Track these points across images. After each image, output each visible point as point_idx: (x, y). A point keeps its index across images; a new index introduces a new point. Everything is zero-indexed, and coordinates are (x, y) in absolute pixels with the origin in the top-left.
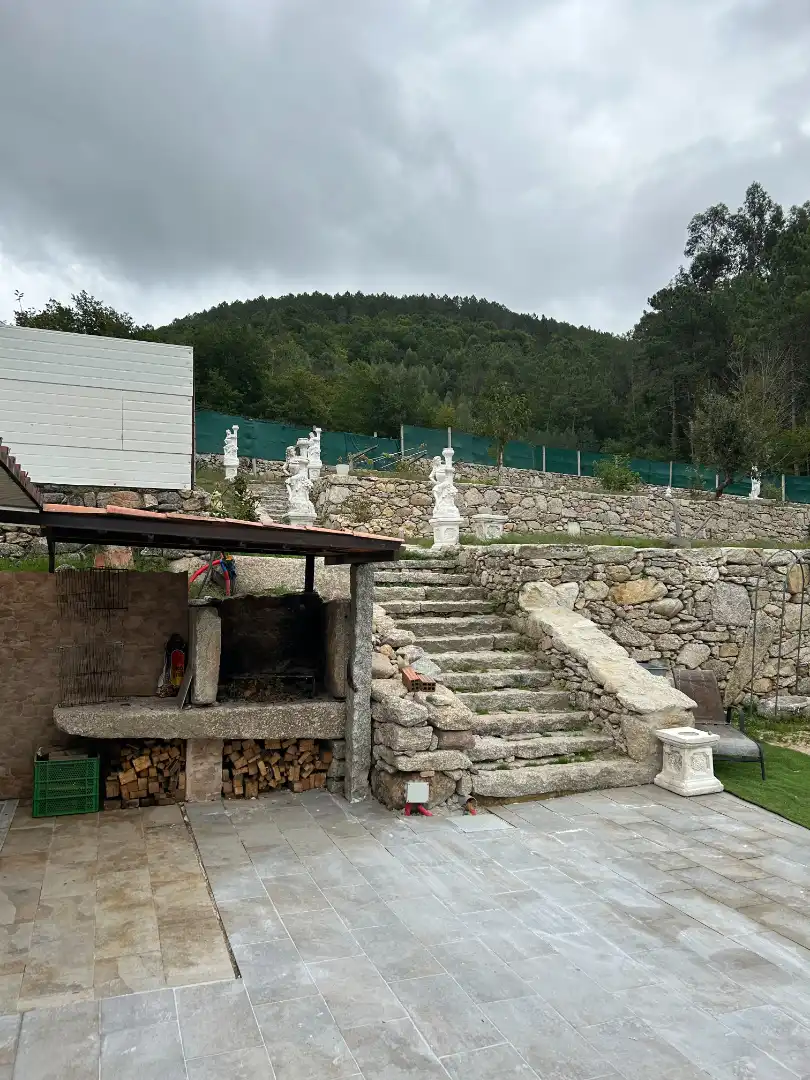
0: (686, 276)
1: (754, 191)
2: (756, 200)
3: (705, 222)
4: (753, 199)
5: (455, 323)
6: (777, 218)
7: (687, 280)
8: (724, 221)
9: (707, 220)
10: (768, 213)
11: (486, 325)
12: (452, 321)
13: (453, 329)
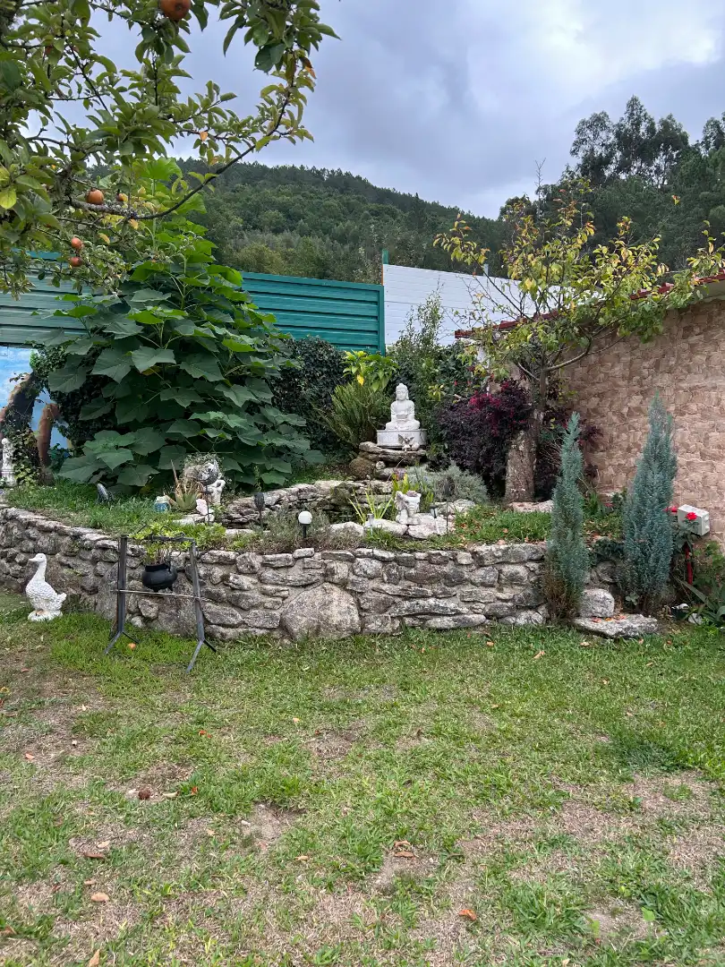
0: (572, 174)
1: (633, 104)
2: (635, 112)
3: (589, 127)
4: (633, 110)
5: (330, 195)
6: (651, 129)
7: (572, 177)
8: (604, 127)
9: (591, 126)
10: (644, 123)
11: (358, 199)
12: (327, 194)
13: (331, 202)
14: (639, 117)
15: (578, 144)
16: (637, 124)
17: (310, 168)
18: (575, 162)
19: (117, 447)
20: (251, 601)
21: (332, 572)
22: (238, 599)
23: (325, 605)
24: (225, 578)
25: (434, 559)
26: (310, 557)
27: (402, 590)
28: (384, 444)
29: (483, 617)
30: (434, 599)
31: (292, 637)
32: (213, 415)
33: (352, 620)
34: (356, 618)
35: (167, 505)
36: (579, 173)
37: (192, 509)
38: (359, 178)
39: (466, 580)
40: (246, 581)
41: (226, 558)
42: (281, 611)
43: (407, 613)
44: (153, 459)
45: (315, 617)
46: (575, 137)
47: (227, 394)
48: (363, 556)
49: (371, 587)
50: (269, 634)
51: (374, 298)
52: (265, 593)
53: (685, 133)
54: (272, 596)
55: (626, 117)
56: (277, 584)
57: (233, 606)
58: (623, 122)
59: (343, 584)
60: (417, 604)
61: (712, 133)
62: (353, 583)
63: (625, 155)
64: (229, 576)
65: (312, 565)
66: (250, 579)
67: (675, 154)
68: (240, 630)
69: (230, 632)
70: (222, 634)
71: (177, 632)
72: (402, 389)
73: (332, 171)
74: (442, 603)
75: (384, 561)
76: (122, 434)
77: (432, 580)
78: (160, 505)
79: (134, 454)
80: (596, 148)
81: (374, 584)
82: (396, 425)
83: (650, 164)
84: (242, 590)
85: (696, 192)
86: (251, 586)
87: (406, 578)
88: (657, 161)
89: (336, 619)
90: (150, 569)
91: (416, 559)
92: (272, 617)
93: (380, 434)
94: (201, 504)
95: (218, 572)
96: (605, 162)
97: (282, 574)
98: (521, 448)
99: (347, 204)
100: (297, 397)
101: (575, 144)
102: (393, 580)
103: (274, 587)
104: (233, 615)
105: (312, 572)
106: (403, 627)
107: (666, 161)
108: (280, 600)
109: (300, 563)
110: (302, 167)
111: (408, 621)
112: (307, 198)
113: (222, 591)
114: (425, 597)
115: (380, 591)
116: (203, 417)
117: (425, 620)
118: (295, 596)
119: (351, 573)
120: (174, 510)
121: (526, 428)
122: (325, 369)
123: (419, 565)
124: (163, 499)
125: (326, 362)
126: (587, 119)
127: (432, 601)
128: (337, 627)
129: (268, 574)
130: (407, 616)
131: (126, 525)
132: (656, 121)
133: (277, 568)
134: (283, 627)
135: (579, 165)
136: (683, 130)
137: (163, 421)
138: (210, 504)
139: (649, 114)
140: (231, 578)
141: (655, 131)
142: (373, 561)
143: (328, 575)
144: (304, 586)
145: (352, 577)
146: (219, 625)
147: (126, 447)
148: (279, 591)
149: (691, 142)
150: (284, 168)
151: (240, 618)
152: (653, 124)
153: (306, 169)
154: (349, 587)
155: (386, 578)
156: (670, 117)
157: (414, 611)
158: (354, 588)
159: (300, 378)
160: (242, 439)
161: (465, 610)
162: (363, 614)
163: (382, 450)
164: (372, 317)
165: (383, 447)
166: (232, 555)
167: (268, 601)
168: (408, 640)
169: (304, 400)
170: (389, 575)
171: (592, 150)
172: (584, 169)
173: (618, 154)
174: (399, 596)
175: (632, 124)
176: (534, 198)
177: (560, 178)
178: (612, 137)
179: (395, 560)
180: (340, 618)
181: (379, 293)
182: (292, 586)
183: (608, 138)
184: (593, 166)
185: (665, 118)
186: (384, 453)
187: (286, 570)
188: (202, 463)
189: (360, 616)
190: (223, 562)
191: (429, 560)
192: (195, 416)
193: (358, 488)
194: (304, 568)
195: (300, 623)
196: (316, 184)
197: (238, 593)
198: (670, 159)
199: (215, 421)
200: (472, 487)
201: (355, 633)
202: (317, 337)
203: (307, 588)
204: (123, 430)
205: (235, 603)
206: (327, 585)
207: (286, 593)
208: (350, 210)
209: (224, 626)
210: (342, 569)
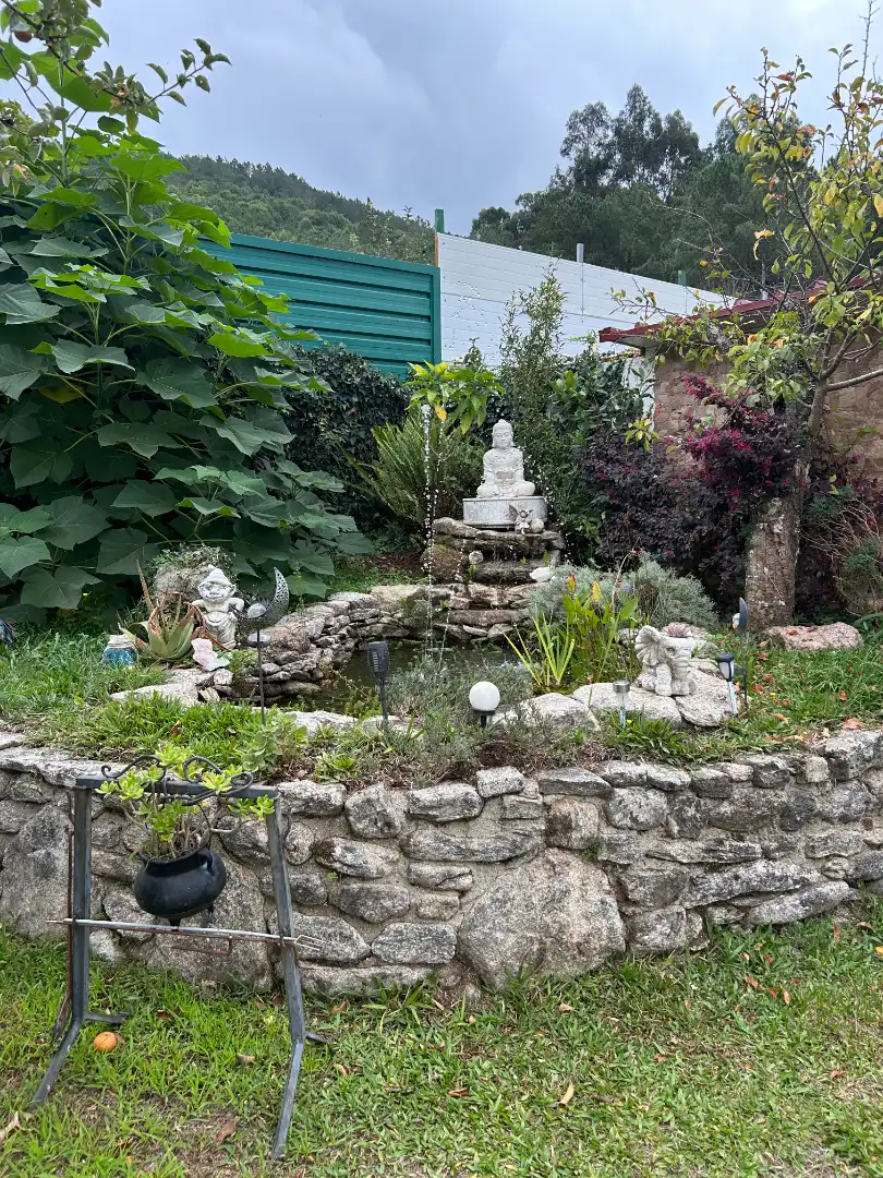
0: (563, 179)
1: (635, 94)
2: (637, 105)
3: (584, 121)
4: (635, 102)
5: (258, 198)
6: (656, 127)
7: (563, 182)
8: (601, 123)
9: (585, 119)
10: (648, 120)
11: (294, 203)
12: (253, 194)
13: (260, 205)
14: (642, 111)
15: (569, 142)
16: (640, 119)
17: (230, 161)
18: (566, 164)
19: (15, 535)
20: (387, 903)
21: (567, 825)
22: (355, 898)
23: (554, 901)
24: (321, 851)
25: (767, 777)
26: (517, 793)
27: (708, 851)
28: (480, 522)
29: (845, 886)
30: (764, 862)
31: (483, 982)
32: (203, 472)
33: (611, 929)
34: (619, 924)
35: (132, 652)
36: (571, 178)
37: (185, 659)
38: (293, 176)
39: (819, 814)
40: (373, 856)
41: (323, 804)
42: (457, 922)
43: (715, 899)
44: (86, 553)
45: (534, 929)
46: (565, 133)
47: (223, 433)
48: (628, 783)
49: (644, 849)
50: (431, 977)
51: (425, 287)
52: (418, 883)
53: (694, 134)
54: (436, 888)
55: (626, 110)
56: (446, 861)
57: (342, 913)
58: (623, 117)
59: (590, 851)
60: (737, 877)
61: (727, 136)
62: (612, 846)
63: (626, 157)
64: (331, 846)
65: (523, 811)
66: (381, 851)
67: (682, 160)
68: (364, 973)
69: (340, 978)
70: (319, 982)
71: (206, 975)
72: (503, 430)
73: (259, 166)
74: (778, 869)
75: (670, 790)
76: (22, 510)
77: (760, 822)
78: (119, 653)
79: (51, 547)
80: (592, 148)
81: (649, 843)
82: (496, 489)
83: (655, 171)
84: (363, 878)
85: (720, 202)
86: (387, 869)
87: (711, 824)
88: (663, 168)
89: (578, 930)
90: (156, 870)
91: (732, 780)
92: (440, 939)
93: (468, 504)
94: (203, 649)
95: (303, 836)
96: (600, 166)
97: (456, 835)
98: (777, 528)
99: (281, 210)
100: (312, 444)
101: (565, 142)
102: (689, 832)
103: (441, 869)
104: (347, 938)
105: (520, 826)
106: (709, 930)
107: (673, 168)
108: (453, 898)
109: (494, 807)
110: (220, 160)
111: (719, 915)
112: (227, 199)
113: (315, 879)
114: (748, 860)
115: (661, 857)
116: (182, 477)
117: (746, 909)
118: (485, 887)
119: (603, 824)
120: (145, 663)
121: (783, 494)
122: (355, 399)
123: (737, 793)
124: (122, 640)
125: (357, 387)
126: (580, 111)
127: (760, 867)
128: (581, 949)
129: (425, 837)
130: (715, 905)
131: (55, 705)
132: (663, 116)
133: (444, 824)
134: (464, 960)
135: (571, 169)
136: (693, 130)
137: (98, 485)
138: (219, 647)
139: (653, 108)
140: (338, 851)
141: (661, 129)
142: (650, 794)
143: (557, 830)
144: (506, 862)
145: (607, 833)
146: (312, 960)
147: (31, 535)
148: (450, 877)
149: (702, 145)
150: (195, 158)
151: (362, 944)
152: (659, 121)
153: (224, 162)
154: (603, 856)
155: (676, 829)
156: (677, 113)
157: (730, 893)
158: (613, 857)
159: (317, 413)
160: (253, 518)
161: (814, 876)
162: (630, 910)
163: (480, 532)
164: (422, 317)
165: (480, 527)
166: (333, 792)
167: (429, 901)
168: (723, 958)
169: (322, 448)
170: (682, 821)
171: (586, 150)
172: (577, 172)
173: (618, 157)
174: (700, 864)
175: (635, 120)
176: (513, 209)
177: (549, 183)
178: (610, 133)
179: (694, 787)
180: (585, 928)
181: (432, 278)
182: (479, 863)
183: (606, 137)
184: (588, 170)
185: (672, 114)
186: (483, 537)
187: (462, 826)
188: (194, 564)
189: (623, 915)
190: (312, 811)
191: (755, 781)
192: (164, 474)
193: (447, 597)
194: (503, 820)
195: (502, 948)
196: (239, 181)
197: (355, 886)
198: (677, 166)
199: (204, 485)
200: (685, 599)
201: (616, 956)
202: (343, 346)
203: (511, 865)
204: (25, 502)
205: (348, 908)
206: (554, 855)
207: (466, 882)
208: (284, 217)
209: (323, 961)
210: (586, 817)
